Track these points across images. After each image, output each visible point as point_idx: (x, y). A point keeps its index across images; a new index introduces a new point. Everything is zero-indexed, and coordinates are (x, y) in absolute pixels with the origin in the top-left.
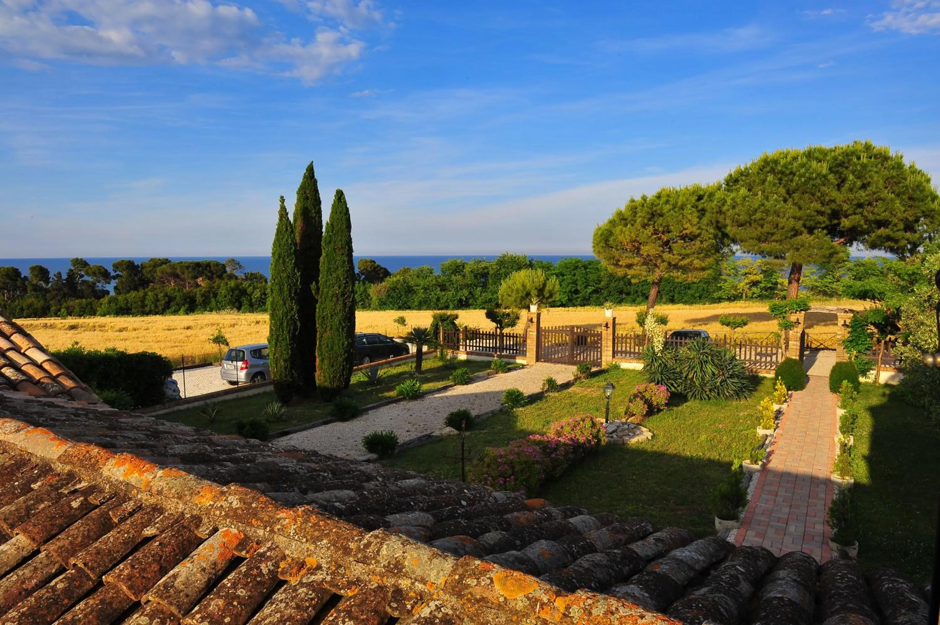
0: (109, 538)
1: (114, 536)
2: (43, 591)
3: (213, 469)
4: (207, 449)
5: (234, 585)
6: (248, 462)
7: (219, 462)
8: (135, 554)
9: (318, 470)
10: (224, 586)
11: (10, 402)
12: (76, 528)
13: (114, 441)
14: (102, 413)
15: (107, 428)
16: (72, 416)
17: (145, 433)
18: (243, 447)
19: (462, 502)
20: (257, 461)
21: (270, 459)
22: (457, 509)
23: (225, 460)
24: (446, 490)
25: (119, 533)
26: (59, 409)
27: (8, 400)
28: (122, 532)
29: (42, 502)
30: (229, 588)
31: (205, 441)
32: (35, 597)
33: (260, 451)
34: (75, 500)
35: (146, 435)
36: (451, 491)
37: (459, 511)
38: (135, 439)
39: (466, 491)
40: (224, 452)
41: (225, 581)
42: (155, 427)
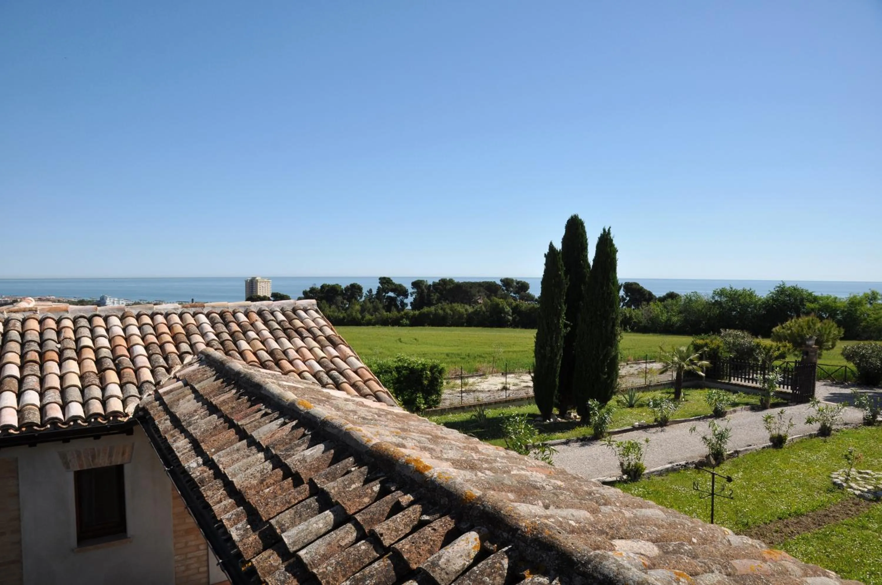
0: (397, 518)
1: (400, 518)
2: (352, 549)
3: (476, 475)
4: (473, 457)
5: (482, 573)
6: (505, 472)
7: (481, 470)
8: (414, 534)
9: (564, 489)
10: (474, 572)
11: (334, 399)
12: (376, 507)
13: (404, 442)
14: (397, 415)
15: (400, 429)
16: (376, 416)
17: (428, 436)
18: (503, 457)
19: (693, 539)
20: (512, 473)
21: (523, 472)
22: (684, 545)
23: (486, 469)
24: (680, 524)
25: (404, 516)
26: (367, 409)
27: (332, 398)
28: (406, 516)
29: (354, 483)
30: (477, 574)
31: (472, 449)
32: (346, 553)
33: (516, 463)
34: (376, 485)
35: (428, 438)
36: (684, 526)
37: (685, 548)
38: (419, 442)
39: (700, 529)
40: (487, 461)
41: (475, 568)
42: (435, 431)
